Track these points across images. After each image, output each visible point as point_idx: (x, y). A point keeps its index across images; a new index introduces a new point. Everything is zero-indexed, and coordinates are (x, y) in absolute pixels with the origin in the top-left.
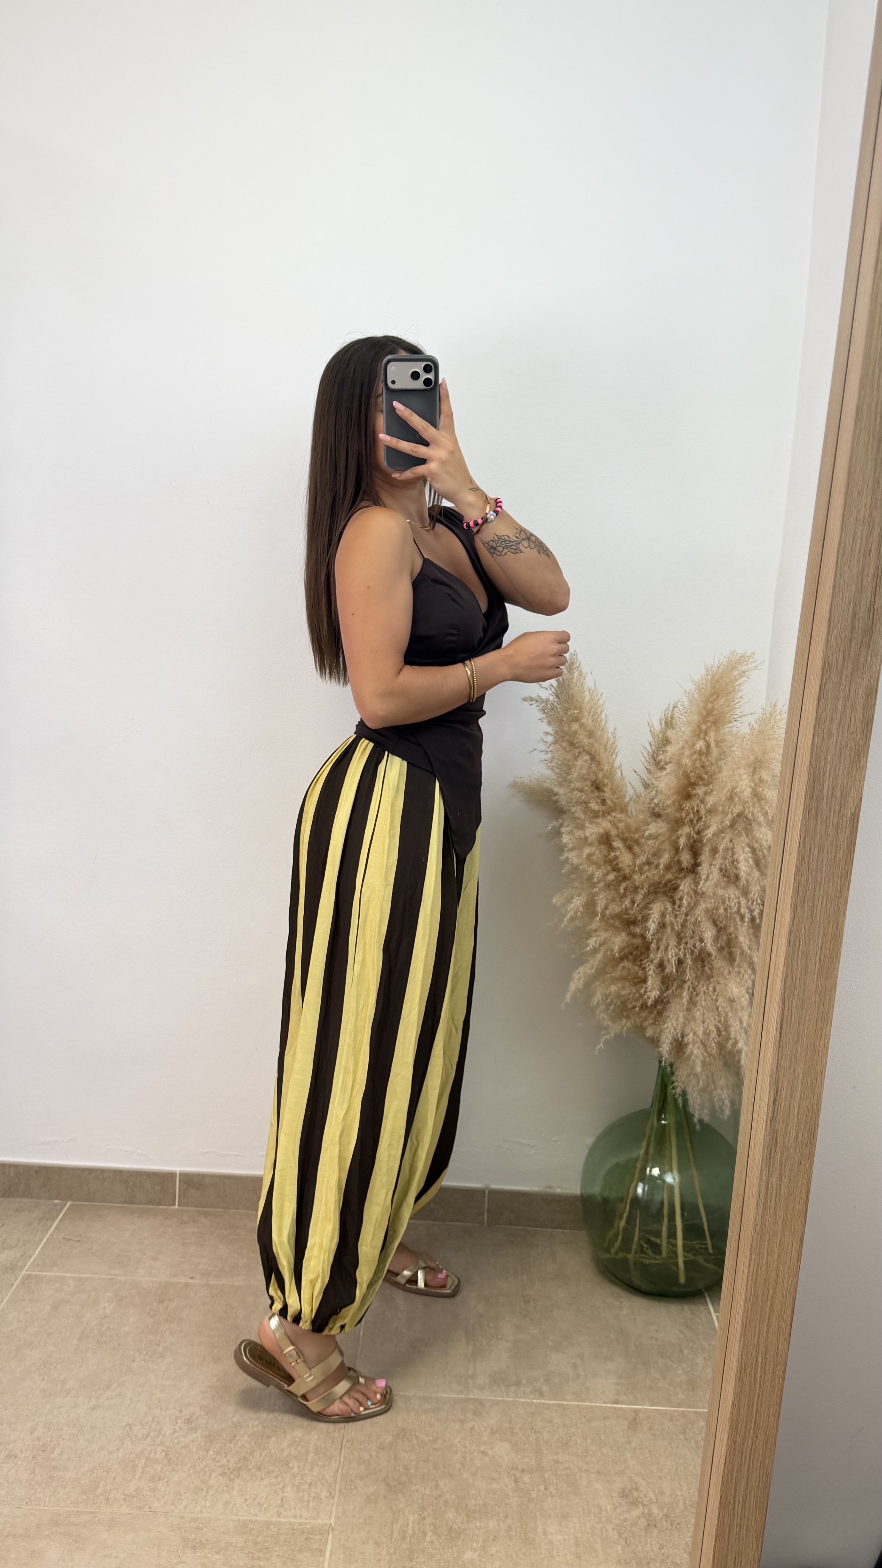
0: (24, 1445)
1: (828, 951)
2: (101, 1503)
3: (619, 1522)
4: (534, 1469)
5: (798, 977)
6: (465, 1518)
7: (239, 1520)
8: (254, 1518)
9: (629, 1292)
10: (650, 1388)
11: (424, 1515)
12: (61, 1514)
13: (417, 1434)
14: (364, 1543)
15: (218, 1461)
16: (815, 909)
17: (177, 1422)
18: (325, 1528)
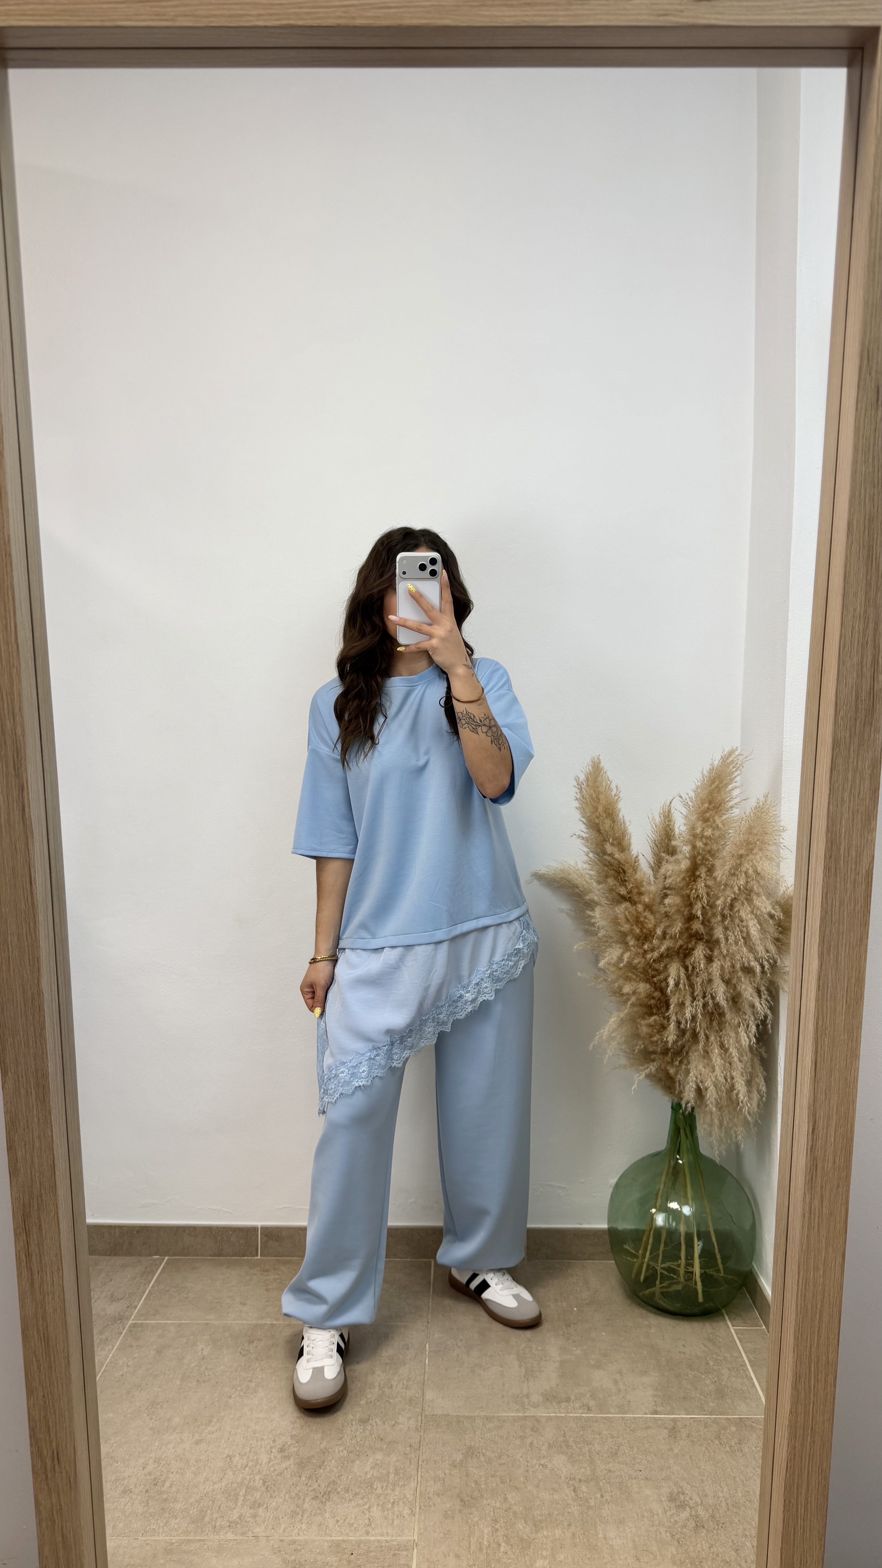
0: (138, 1479)
1: (853, 994)
2: (209, 1531)
3: (671, 1524)
4: (590, 1479)
5: (828, 1017)
6: (534, 1528)
7: (333, 1541)
8: (345, 1538)
9: (655, 1313)
10: (684, 1398)
11: (497, 1527)
12: (174, 1543)
13: (484, 1451)
14: (446, 1557)
15: (310, 1486)
16: (840, 955)
17: (271, 1452)
18: (409, 1543)
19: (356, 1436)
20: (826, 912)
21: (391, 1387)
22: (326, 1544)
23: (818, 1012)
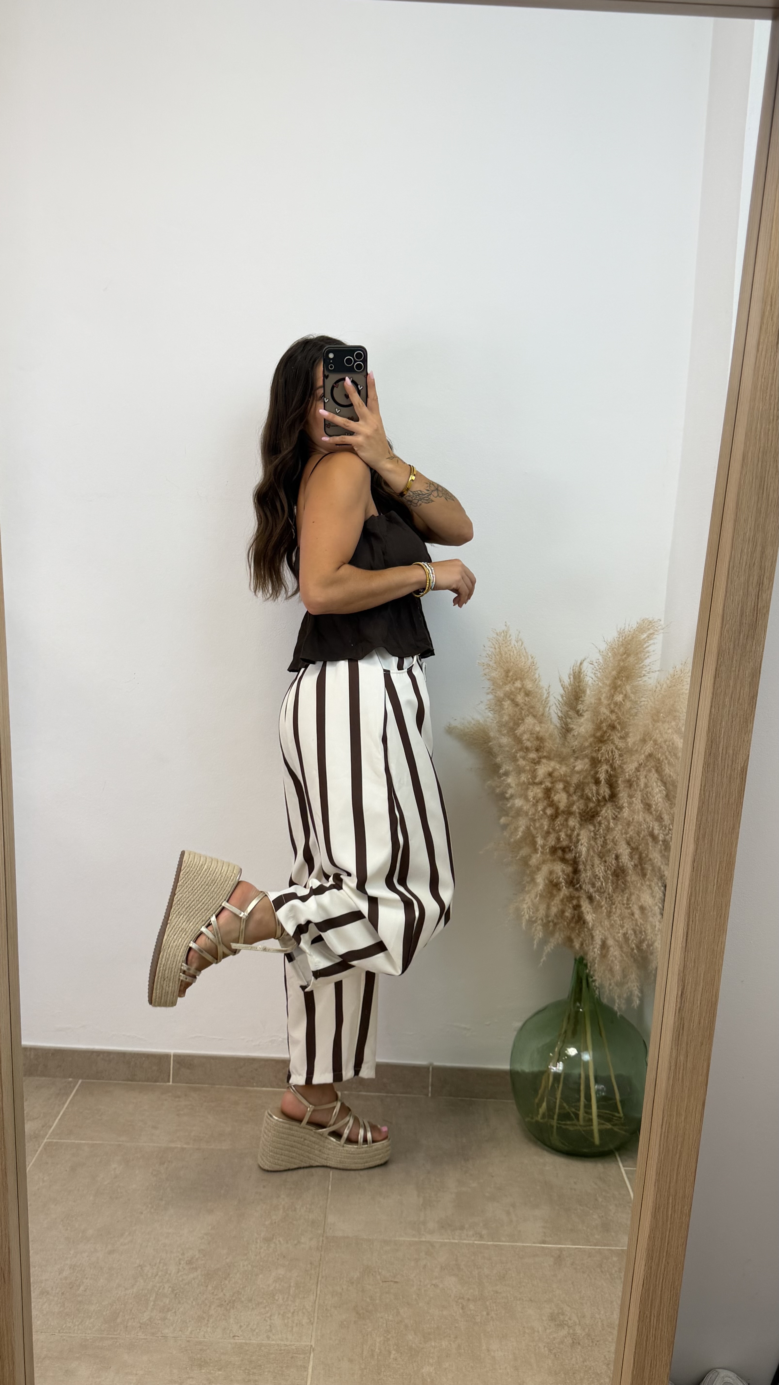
1: (723, 876)
2: (121, 1330)
3: (549, 1340)
4: (478, 1298)
5: (700, 894)
6: (423, 1339)
7: (236, 1343)
8: (247, 1341)
9: (551, 1152)
10: (572, 1230)
11: (389, 1337)
12: (88, 1340)
13: (380, 1270)
14: (340, 1360)
15: (216, 1295)
16: (713, 842)
17: (180, 1264)
18: (307, 1348)
19: (260, 1252)
20: (703, 803)
21: (295, 1210)
23: (691, 890)
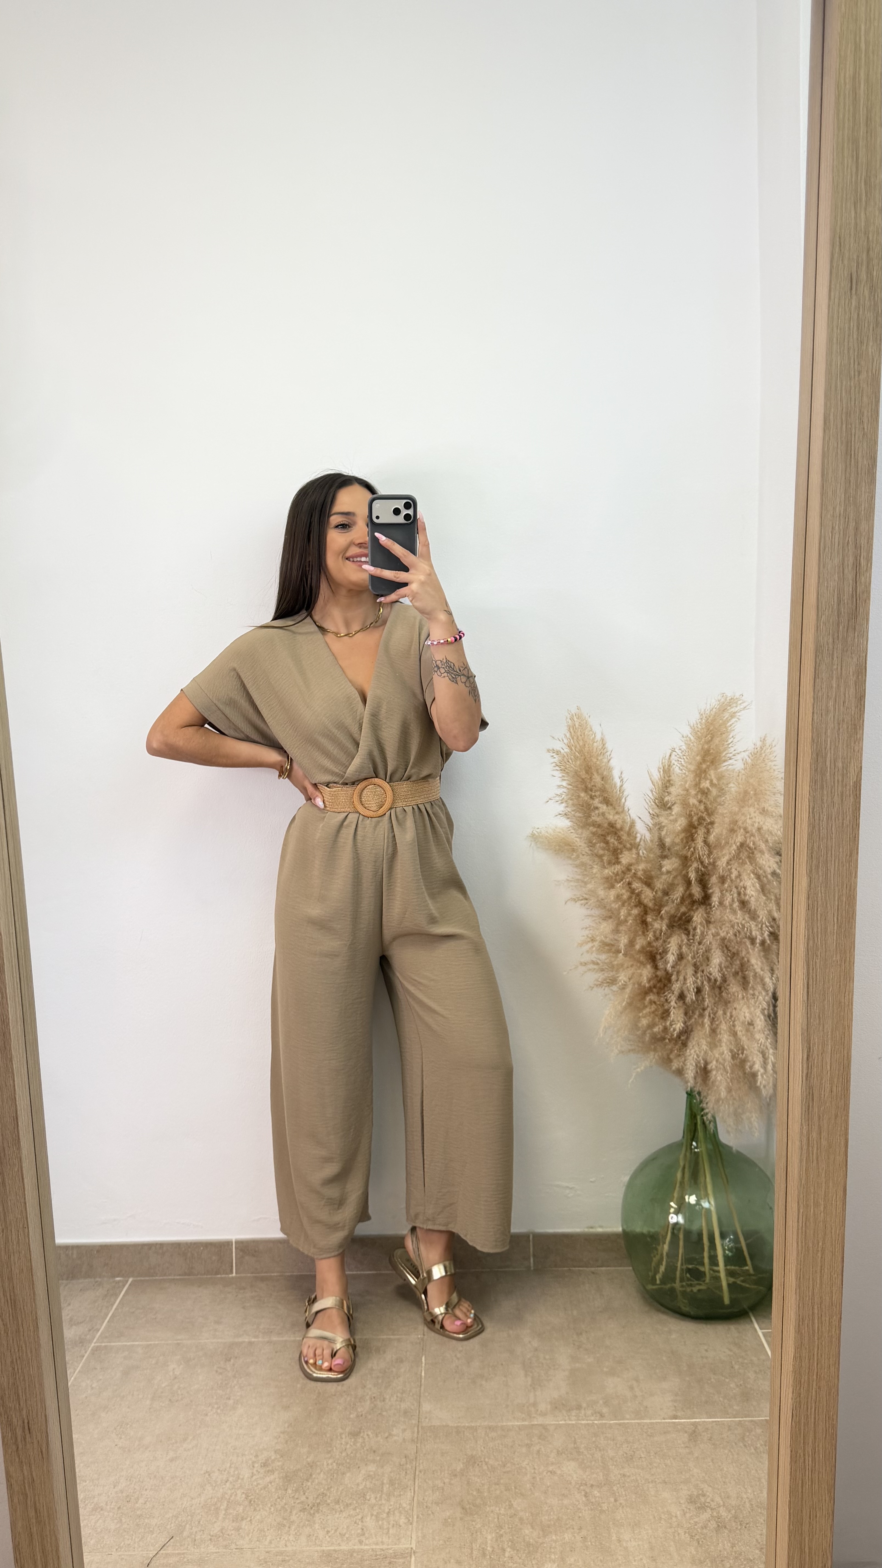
0: (109, 1497)
2: (188, 1545)
3: (690, 1525)
4: (603, 1484)
6: (541, 1533)
7: (323, 1551)
8: (336, 1548)
9: (676, 1317)
10: (706, 1402)
11: (501, 1532)
13: (487, 1460)
15: (297, 1499)
16: (829, 873)
17: (253, 1467)
18: (407, 1551)
19: (345, 1450)
21: (384, 1401)
22: (316, 1555)
